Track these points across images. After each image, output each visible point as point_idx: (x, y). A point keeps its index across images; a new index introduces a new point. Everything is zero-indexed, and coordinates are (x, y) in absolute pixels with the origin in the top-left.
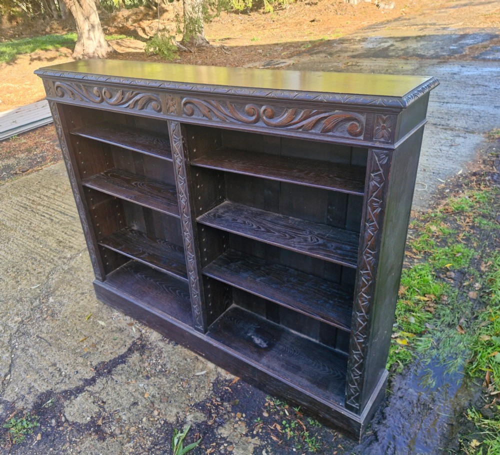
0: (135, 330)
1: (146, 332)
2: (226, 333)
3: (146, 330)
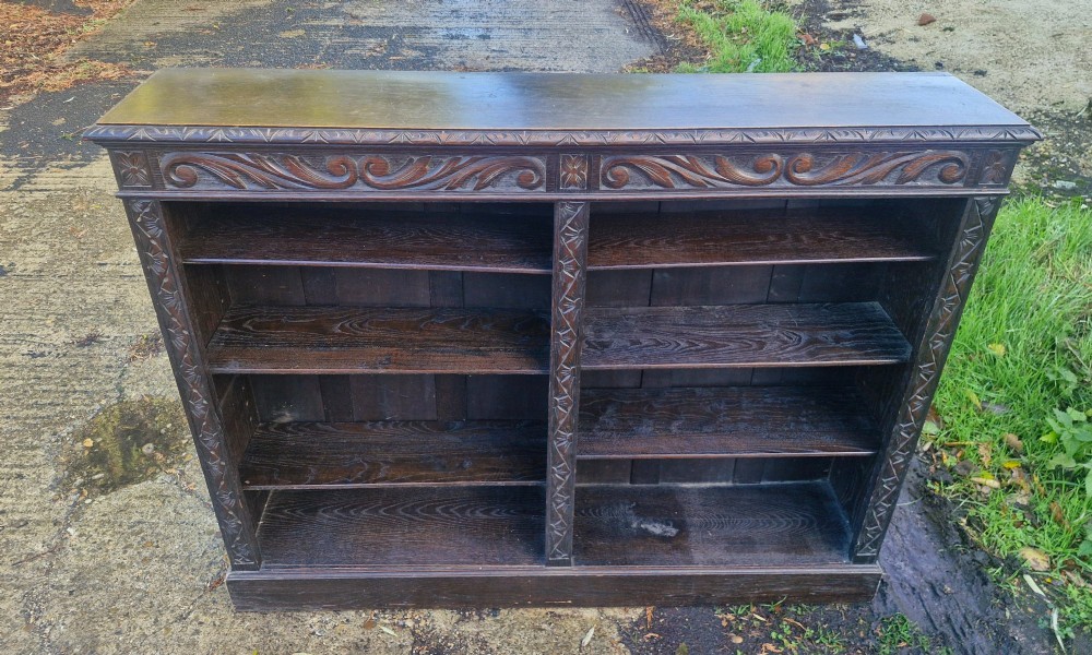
0: (390, 628)
1: (418, 622)
2: (600, 543)
3: (412, 618)
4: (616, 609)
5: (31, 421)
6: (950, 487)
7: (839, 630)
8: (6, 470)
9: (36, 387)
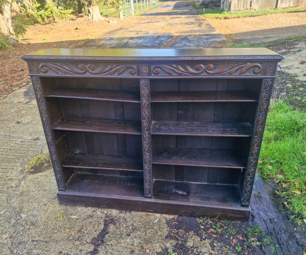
0: (100, 213)
1: (108, 212)
2: (162, 194)
3: (107, 211)
4: (166, 215)
5: (18, 157)
6: (283, 193)
7: (236, 228)
8: (10, 167)
9: (21, 149)
